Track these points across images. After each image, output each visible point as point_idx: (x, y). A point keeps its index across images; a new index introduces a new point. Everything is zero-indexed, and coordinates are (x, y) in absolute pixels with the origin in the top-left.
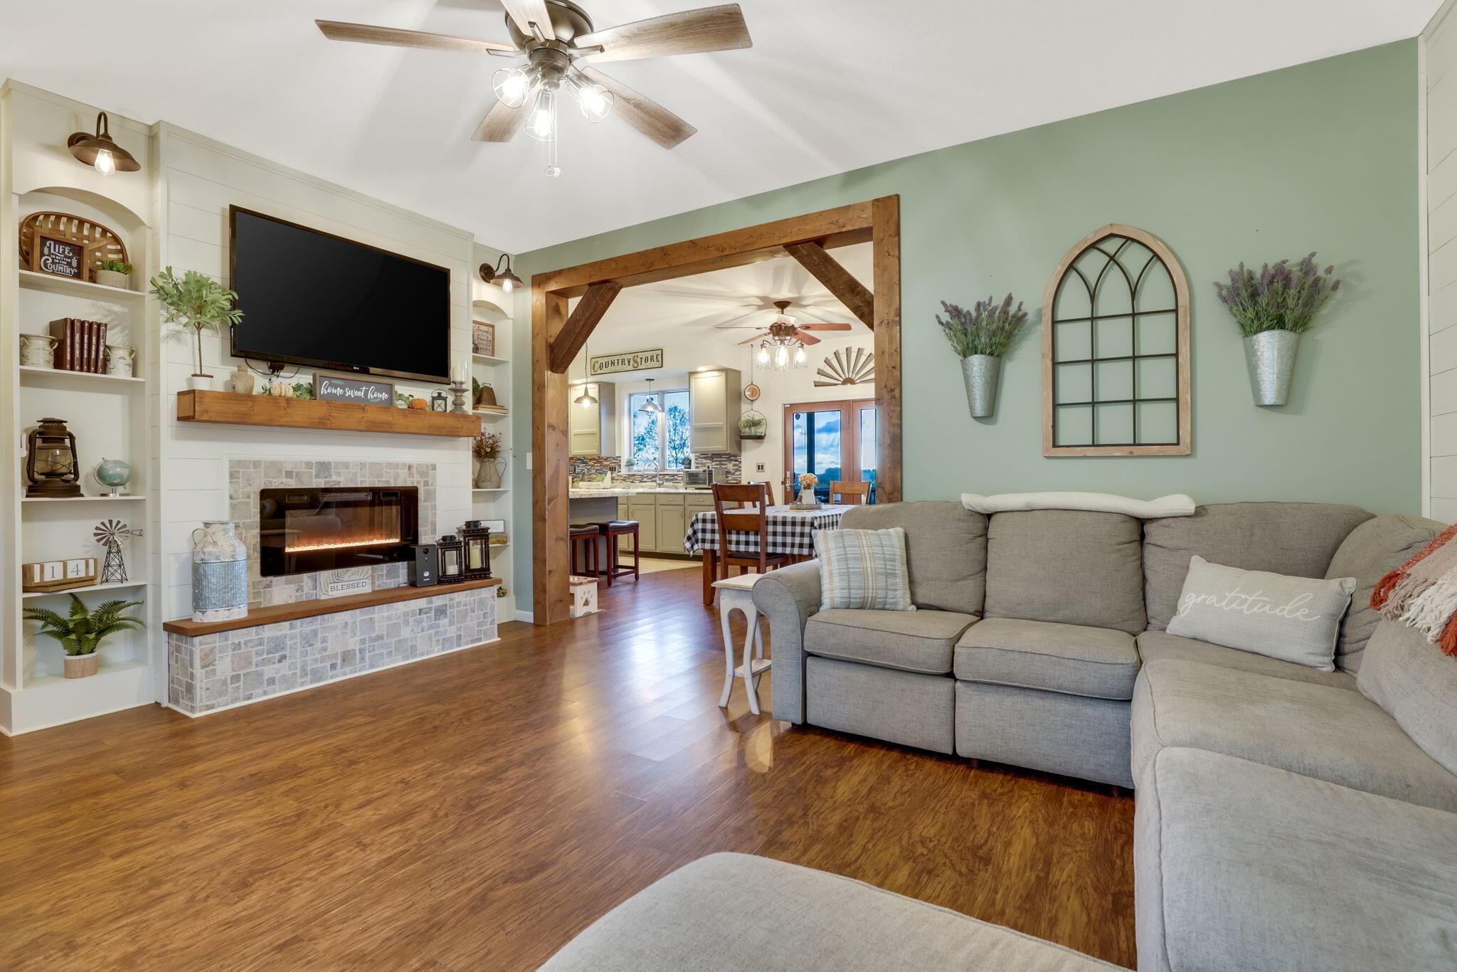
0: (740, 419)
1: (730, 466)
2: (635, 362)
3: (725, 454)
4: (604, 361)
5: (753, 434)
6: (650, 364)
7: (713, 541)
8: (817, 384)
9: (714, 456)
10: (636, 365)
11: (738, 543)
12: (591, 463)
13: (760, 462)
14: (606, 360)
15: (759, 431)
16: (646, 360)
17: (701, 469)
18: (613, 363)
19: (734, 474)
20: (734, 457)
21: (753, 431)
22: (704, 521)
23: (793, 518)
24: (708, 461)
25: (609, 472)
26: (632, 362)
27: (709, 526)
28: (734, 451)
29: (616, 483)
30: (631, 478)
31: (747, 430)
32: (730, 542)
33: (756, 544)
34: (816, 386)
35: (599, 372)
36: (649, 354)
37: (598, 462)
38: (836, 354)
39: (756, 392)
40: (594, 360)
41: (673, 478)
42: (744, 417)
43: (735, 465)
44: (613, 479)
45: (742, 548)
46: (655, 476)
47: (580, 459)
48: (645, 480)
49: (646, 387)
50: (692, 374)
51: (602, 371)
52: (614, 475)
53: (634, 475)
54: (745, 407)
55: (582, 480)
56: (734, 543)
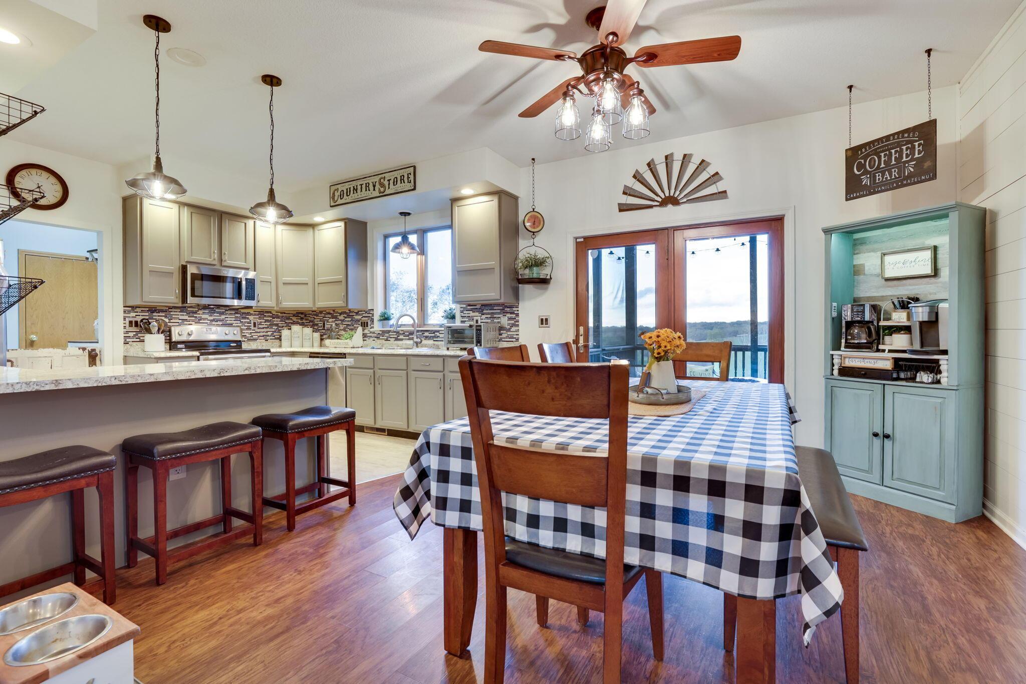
0: (516, 258)
1: (504, 321)
2: (382, 185)
3: (498, 305)
4: (344, 187)
5: (535, 276)
6: (400, 186)
7: (465, 506)
8: (623, 208)
9: (484, 307)
10: (382, 189)
11: (533, 521)
12: (341, 317)
13: (544, 314)
14: (347, 186)
15: (544, 272)
16: (395, 183)
17: (467, 324)
18: (355, 190)
19: (509, 330)
20: (509, 308)
21: (536, 273)
22: (444, 450)
23: (712, 468)
24: (477, 314)
25: (360, 329)
26: (377, 186)
27: (456, 465)
28: (510, 300)
29: (369, 341)
30: (383, 335)
31: (527, 271)
32: (512, 515)
33: (588, 530)
34: (621, 210)
35: (340, 202)
36: (397, 174)
37: (349, 316)
38: (651, 165)
39: (537, 220)
40: (333, 188)
41: (433, 335)
42: (523, 255)
43: (510, 319)
44: (365, 336)
45: (546, 537)
46: (411, 333)
47: (329, 313)
48: (401, 337)
49: (401, 225)
50: (455, 200)
51: (343, 201)
52: (366, 331)
53: (389, 331)
54: (522, 243)
55: (330, 337)
56: (522, 519)
